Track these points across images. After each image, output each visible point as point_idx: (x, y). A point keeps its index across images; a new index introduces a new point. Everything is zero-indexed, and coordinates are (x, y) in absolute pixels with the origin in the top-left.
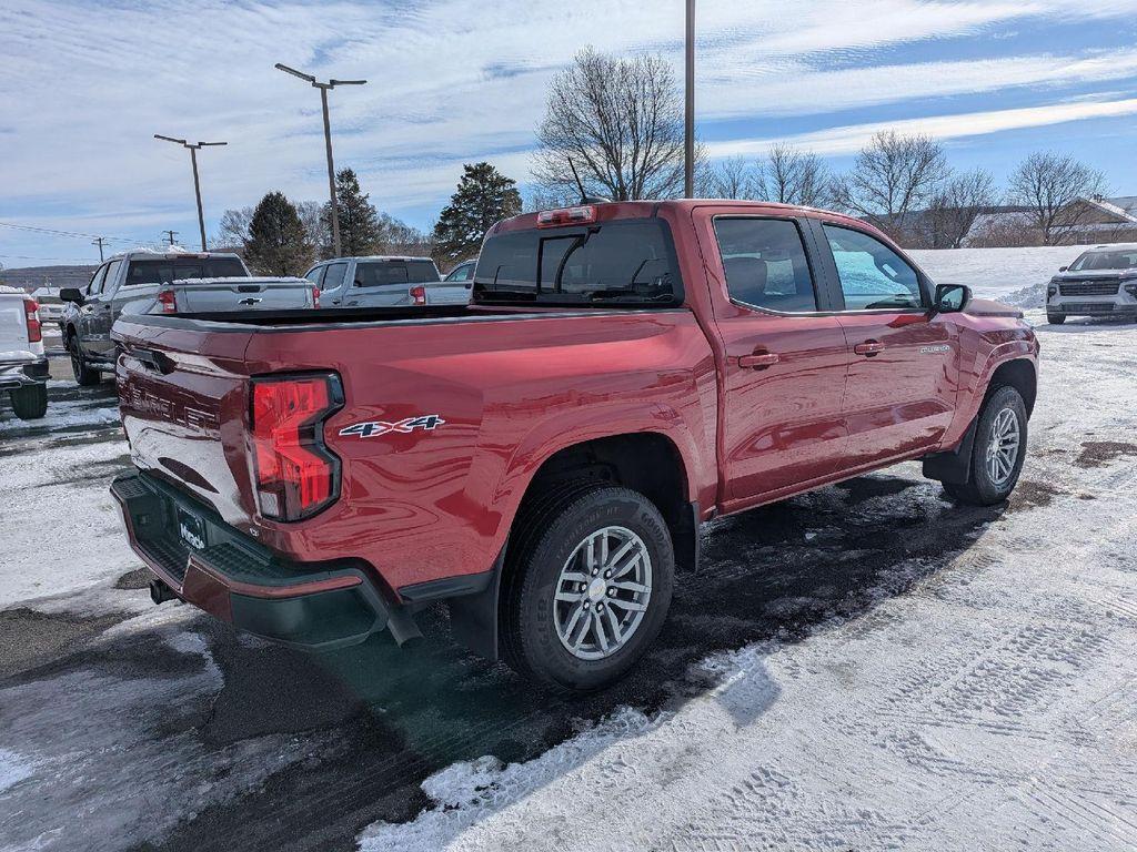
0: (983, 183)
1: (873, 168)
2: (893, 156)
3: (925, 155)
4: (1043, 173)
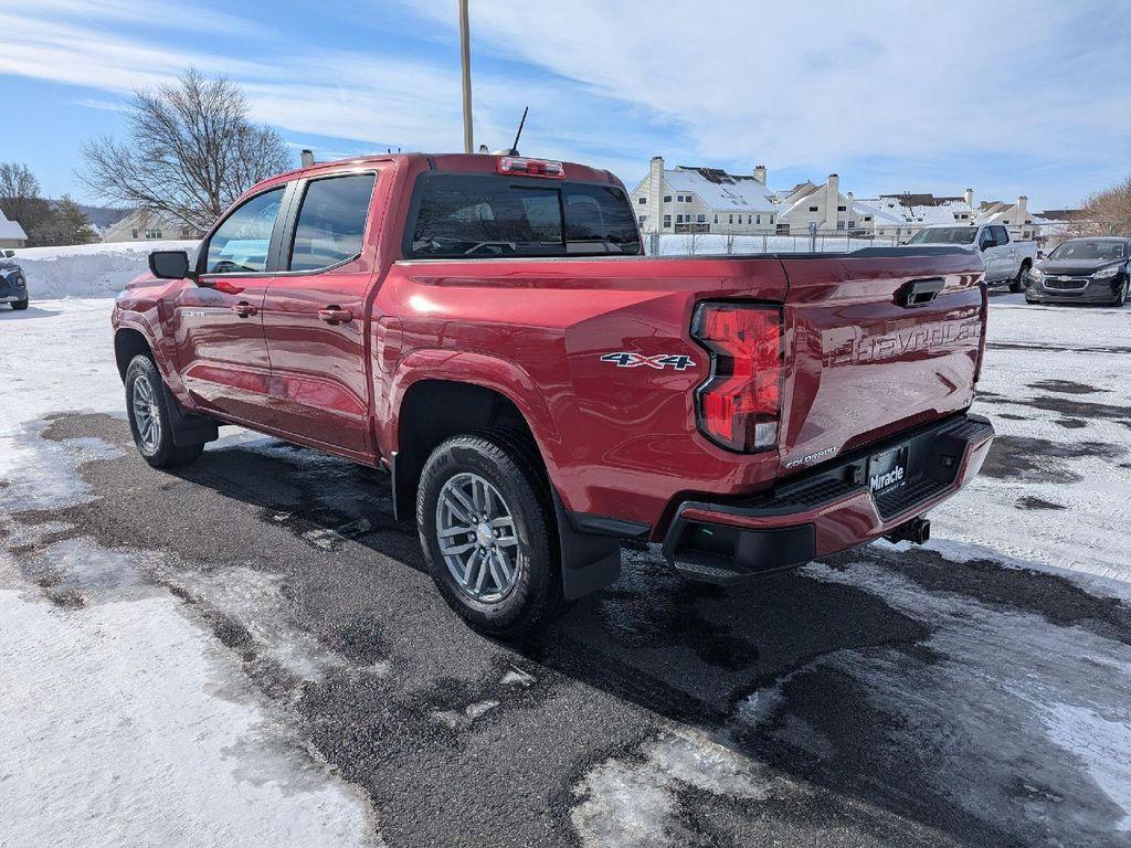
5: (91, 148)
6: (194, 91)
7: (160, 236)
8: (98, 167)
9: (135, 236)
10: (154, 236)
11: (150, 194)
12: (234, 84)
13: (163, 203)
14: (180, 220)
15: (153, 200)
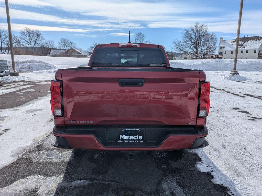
0: (52, 43)
1: (25, 35)
2: (30, 33)
3: (38, 34)
4: (65, 42)
5: (174, 41)
6: (197, 27)
7: (187, 59)
8: (175, 45)
9: (182, 59)
10: (185, 59)
11: (183, 50)
12: (206, 24)
13: (186, 52)
14: (189, 55)
15: (184, 51)
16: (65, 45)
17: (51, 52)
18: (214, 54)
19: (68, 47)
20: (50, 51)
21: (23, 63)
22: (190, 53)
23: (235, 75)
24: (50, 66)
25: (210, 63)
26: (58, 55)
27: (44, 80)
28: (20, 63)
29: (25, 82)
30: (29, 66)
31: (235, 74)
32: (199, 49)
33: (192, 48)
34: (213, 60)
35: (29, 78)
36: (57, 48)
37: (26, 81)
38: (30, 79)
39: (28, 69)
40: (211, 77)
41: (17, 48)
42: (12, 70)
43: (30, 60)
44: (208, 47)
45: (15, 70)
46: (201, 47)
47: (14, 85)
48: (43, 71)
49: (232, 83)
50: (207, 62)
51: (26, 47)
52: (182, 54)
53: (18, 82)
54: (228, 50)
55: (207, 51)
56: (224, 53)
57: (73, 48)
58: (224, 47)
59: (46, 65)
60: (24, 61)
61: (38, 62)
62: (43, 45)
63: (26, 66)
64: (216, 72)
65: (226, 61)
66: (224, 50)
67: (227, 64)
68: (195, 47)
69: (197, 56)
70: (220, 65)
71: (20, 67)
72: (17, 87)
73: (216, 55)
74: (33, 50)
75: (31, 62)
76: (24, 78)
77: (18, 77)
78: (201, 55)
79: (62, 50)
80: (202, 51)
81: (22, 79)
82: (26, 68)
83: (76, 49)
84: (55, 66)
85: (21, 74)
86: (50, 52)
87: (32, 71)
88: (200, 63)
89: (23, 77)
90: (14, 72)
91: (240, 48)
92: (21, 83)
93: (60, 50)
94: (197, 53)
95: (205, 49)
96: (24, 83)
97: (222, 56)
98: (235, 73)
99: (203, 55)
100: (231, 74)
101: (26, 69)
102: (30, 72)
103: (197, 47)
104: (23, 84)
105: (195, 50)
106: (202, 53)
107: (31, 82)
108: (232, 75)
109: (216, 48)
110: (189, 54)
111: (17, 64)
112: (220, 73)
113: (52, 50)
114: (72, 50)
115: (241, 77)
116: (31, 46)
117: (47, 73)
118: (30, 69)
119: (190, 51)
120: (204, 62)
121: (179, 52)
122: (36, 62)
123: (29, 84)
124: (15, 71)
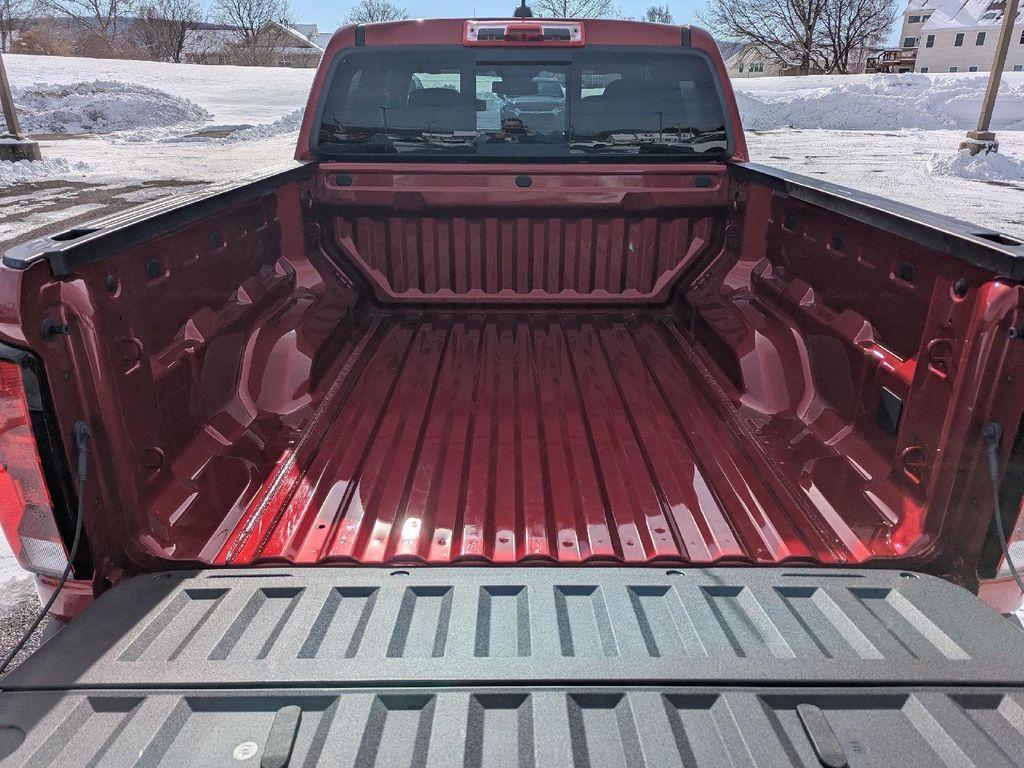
7: (761, 70)
8: (715, 6)
9: (741, 71)
10: (757, 69)
11: (751, 29)
13: (762, 38)
14: (773, 55)
15: (754, 36)
16: (242, 9)
17: (187, 42)
18: (879, 45)
19: (257, 20)
20: (182, 38)
21: (65, 93)
22: (777, 42)
23: (982, 153)
24: (180, 106)
25: (867, 90)
26: (214, 55)
27: (150, 178)
28: (51, 94)
29: (63, 189)
30: (90, 109)
31: (983, 147)
32: (820, 26)
33: (789, 22)
34: (883, 80)
35: (86, 167)
36: (211, 21)
37: (71, 184)
38: (88, 175)
39: (90, 123)
40: (872, 160)
41: (35, 22)
42: (7, 133)
43: (91, 80)
44: (858, 15)
45: (20, 135)
46: (829, 16)
47: (17, 203)
48: (152, 131)
49: (967, 192)
50: (856, 88)
51: (78, 21)
52: (744, 46)
53: (37, 189)
54: (941, 30)
55: (850, 33)
56: (924, 41)
57: (275, 20)
58: (928, 17)
59: (164, 106)
60: (68, 87)
61: (129, 91)
62: (150, 11)
63: (76, 110)
64: (892, 133)
65: (937, 81)
66: (928, 27)
67: (941, 98)
68: (804, 16)
69: (806, 58)
70: (911, 104)
71: (52, 112)
72: (27, 214)
73: (888, 54)
74: (109, 31)
75: (99, 87)
76: (62, 171)
77: (36, 163)
78: (825, 53)
79: (229, 32)
80: (830, 35)
81: (55, 175)
82: (79, 119)
83: (291, 26)
84: (202, 105)
85: (50, 150)
86: (181, 43)
87: (105, 130)
88: (823, 92)
89: (58, 162)
90: (13, 141)
91: (999, 18)
92: (47, 196)
93: (222, 32)
94: (807, 44)
95: (845, 22)
96: (61, 196)
97: (914, 56)
98: (982, 142)
99: (835, 52)
100: (964, 146)
101: (80, 121)
102: (95, 139)
103: (812, 15)
104: (57, 200)
105: (801, 30)
106: (828, 41)
107: (94, 189)
108: (968, 150)
109: (890, 20)
110: (775, 48)
111: (39, 98)
112: (909, 138)
113: (188, 31)
114: (272, 31)
115: (1007, 160)
116: (98, 14)
117: (166, 141)
118: (96, 121)
119: (779, 33)
120: (841, 86)
121: (732, 40)
122: (120, 88)
123: (82, 200)
124: (18, 139)
